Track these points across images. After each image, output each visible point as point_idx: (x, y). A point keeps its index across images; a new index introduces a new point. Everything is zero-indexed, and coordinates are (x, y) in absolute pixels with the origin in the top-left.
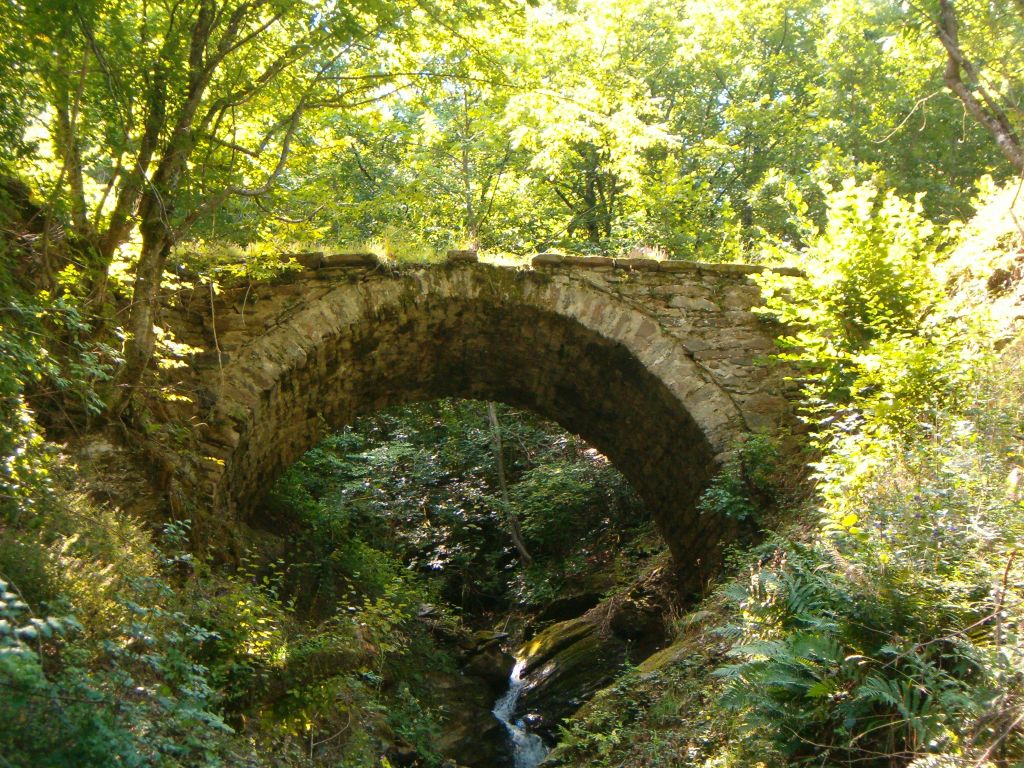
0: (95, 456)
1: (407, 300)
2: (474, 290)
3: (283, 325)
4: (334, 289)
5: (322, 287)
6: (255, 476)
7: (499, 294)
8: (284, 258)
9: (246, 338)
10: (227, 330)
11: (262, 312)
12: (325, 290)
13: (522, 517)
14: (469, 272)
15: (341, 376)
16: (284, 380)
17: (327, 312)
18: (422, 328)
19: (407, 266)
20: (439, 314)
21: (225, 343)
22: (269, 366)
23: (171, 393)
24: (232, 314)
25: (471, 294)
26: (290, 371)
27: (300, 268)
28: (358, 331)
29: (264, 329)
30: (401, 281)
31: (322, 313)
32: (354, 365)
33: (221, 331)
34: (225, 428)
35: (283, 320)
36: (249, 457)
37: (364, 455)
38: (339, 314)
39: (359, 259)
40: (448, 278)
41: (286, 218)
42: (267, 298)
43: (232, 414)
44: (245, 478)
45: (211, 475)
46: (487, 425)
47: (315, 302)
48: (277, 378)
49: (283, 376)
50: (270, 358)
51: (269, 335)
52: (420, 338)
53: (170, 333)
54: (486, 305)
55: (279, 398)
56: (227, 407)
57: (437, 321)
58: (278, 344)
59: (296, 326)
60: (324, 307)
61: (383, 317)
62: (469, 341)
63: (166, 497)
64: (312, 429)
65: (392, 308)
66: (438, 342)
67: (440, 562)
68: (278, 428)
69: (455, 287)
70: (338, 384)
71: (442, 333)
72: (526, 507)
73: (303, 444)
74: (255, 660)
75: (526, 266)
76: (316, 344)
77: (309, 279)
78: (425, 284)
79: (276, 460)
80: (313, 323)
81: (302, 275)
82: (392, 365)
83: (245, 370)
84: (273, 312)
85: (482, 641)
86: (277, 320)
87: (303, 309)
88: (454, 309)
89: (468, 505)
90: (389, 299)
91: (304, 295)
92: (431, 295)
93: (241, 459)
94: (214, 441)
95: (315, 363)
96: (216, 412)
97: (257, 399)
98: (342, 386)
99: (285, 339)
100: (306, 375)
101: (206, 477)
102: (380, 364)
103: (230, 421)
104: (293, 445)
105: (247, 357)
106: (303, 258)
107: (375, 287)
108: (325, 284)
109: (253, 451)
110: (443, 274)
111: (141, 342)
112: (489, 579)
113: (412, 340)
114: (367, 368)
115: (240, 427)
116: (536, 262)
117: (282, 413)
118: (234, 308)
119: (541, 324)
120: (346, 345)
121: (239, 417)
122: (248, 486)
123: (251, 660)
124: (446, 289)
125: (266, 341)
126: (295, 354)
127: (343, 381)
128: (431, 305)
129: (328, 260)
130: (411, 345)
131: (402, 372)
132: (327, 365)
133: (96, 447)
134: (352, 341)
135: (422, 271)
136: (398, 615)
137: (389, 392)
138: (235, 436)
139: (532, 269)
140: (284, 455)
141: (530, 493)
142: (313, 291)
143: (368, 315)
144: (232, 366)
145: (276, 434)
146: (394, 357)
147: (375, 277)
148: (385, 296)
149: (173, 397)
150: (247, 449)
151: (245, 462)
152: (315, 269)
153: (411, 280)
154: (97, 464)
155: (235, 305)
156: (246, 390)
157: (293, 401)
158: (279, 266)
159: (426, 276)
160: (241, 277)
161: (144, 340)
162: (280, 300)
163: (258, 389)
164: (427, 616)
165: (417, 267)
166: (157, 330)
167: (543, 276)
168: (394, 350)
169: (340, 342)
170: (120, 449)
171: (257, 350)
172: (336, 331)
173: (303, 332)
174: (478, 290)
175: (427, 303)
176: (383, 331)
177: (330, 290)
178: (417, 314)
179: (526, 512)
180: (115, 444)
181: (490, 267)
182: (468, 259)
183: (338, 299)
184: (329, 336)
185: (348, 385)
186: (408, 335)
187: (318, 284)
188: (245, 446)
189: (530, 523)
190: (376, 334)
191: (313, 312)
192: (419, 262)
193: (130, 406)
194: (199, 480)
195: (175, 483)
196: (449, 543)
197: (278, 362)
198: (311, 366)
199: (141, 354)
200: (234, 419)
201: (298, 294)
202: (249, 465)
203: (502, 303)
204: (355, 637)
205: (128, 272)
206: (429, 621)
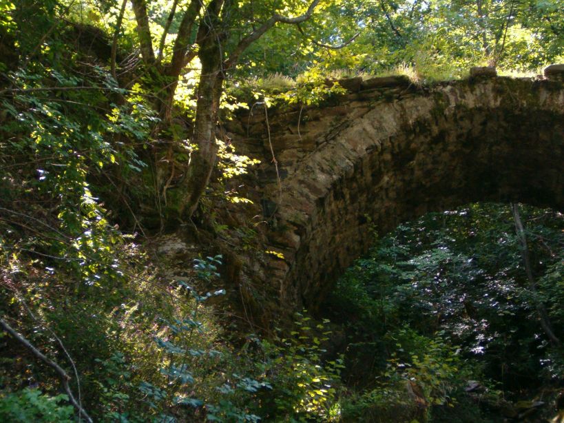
0: (171, 253)
1: (437, 112)
2: (496, 100)
3: (332, 142)
4: (373, 108)
5: (363, 107)
6: (318, 275)
7: (518, 102)
8: (329, 84)
9: (301, 155)
10: (284, 149)
11: (313, 131)
12: (366, 109)
13: (549, 304)
14: (490, 85)
15: (385, 186)
16: (336, 189)
17: (369, 128)
18: (452, 138)
19: (435, 84)
20: (466, 124)
21: (283, 160)
22: (322, 177)
23: (234, 195)
24: (287, 135)
25: (492, 104)
26: (340, 180)
27: (343, 91)
28: (396, 144)
29: (315, 145)
30: (431, 97)
31: (364, 129)
32: (396, 175)
33: (278, 151)
34: (288, 232)
35: (331, 137)
36: (310, 258)
37: (411, 262)
38: (380, 129)
39: (393, 80)
40: (472, 91)
41: (327, 44)
42: (317, 119)
43: (292, 220)
44: (308, 277)
45: (278, 273)
46: (513, 231)
47: (358, 120)
48: (329, 187)
49: (334, 185)
50: (322, 170)
51: (320, 150)
52: (451, 148)
53: (231, 146)
54: (507, 113)
55: (332, 206)
56: (288, 214)
57: (465, 131)
58: (329, 158)
59: (343, 141)
60: (366, 124)
61: (418, 130)
62: (494, 148)
63: (237, 288)
64: (364, 234)
65: (425, 121)
66: (468, 151)
67: (481, 348)
68: (334, 233)
69: (478, 100)
70: (383, 193)
71: (469, 141)
72: (551, 296)
73: (356, 248)
74: (313, 416)
75: (540, 76)
76: (362, 155)
77: (351, 101)
78: (452, 98)
79: (334, 263)
80: (357, 139)
81: (345, 98)
82: (428, 173)
83: (301, 182)
84: (322, 131)
85: (523, 410)
86: (326, 137)
87: (348, 126)
88: (478, 119)
89: (502, 299)
90: (422, 113)
91: (348, 115)
92: (458, 107)
93: (303, 260)
94: (278, 243)
95: (362, 173)
96: (279, 219)
97: (313, 205)
98: (387, 195)
99: (334, 153)
100: (355, 185)
101: (274, 275)
102: (418, 173)
103: (291, 226)
104: (348, 249)
105: (303, 170)
106: (345, 83)
107: (409, 103)
108: (365, 104)
109: (313, 252)
110: (467, 88)
111: (204, 153)
112: (524, 361)
113: (444, 150)
114: (407, 178)
115: (300, 230)
116: (548, 72)
117: (336, 220)
118: (288, 129)
119: (556, 127)
120: (388, 157)
121: (299, 223)
122: (312, 285)
123: (308, 416)
124: (470, 101)
125: (318, 156)
126: (344, 165)
127: (387, 190)
128: (458, 117)
129: (366, 83)
130: (443, 154)
131: (438, 179)
132: (372, 175)
133: (171, 246)
134: (392, 153)
135: (449, 87)
136: (445, 370)
137: (427, 199)
138: (296, 238)
139: (545, 78)
140: (341, 256)
141: (554, 283)
142: (356, 110)
143: (405, 128)
144: (290, 179)
145: (333, 238)
146: (430, 166)
147: (408, 96)
148: (418, 111)
149: (236, 200)
150: (308, 251)
151: (307, 263)
152: (356, 92)
153: (439, 95)
154: (174, 259)
155: (290, 127)
156: (303, 199)
157: (345, 209)
158: (325, 91)
159: (452, 91)
160: (293, 104)
161: (208, 150)
162: (328, 120)
163: (313, 197)
164: (473, 391)
165: (444, 84)
166: (219, 142)
167: (555, 84)
168: (429, 160)
169: (381, 154)
170: (193, 247)
171: (311, 164)
172: (377, 144)
173: (349, 146)
174: (499, 99)
175: (455, 115)
176: (419, 142)
177: (370, 109)
178: (447, 126)
179: (552, 299)
180: (188, 242)
181: (508, 79)
182: (488, 74)
183: (377, 116)
184: (372, 148)
185: (392, 194)
186: (440, 146)
187: (359, 105)
188: (305, 248)
189: (557, 308)
190: (413, 145)
191: (356, 128)
192: (445, 80)
193: (199, 209)
194: (267, 278)
195: (244, 278)
196: (487, 332)
197: (330, 173)
198: (358, 176)
199: (205, 162)
200: (294, 224)
201: (343, 114)
202: (311, 265)
203: (521, 110)
204: (405, 390)
205: (192, 97)
206: (475, 395)
